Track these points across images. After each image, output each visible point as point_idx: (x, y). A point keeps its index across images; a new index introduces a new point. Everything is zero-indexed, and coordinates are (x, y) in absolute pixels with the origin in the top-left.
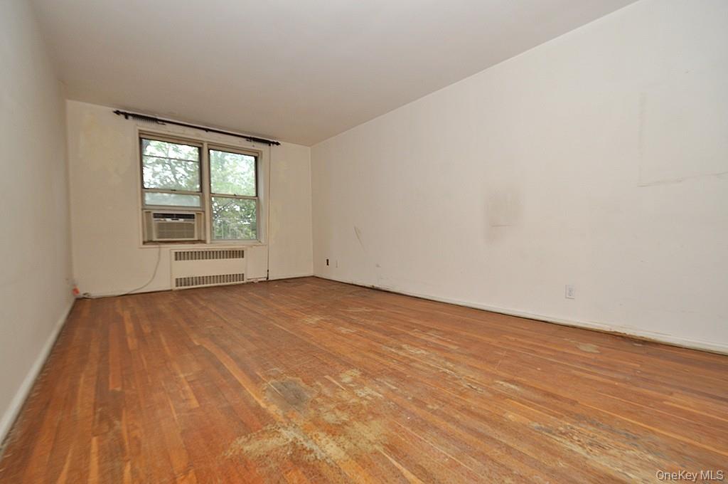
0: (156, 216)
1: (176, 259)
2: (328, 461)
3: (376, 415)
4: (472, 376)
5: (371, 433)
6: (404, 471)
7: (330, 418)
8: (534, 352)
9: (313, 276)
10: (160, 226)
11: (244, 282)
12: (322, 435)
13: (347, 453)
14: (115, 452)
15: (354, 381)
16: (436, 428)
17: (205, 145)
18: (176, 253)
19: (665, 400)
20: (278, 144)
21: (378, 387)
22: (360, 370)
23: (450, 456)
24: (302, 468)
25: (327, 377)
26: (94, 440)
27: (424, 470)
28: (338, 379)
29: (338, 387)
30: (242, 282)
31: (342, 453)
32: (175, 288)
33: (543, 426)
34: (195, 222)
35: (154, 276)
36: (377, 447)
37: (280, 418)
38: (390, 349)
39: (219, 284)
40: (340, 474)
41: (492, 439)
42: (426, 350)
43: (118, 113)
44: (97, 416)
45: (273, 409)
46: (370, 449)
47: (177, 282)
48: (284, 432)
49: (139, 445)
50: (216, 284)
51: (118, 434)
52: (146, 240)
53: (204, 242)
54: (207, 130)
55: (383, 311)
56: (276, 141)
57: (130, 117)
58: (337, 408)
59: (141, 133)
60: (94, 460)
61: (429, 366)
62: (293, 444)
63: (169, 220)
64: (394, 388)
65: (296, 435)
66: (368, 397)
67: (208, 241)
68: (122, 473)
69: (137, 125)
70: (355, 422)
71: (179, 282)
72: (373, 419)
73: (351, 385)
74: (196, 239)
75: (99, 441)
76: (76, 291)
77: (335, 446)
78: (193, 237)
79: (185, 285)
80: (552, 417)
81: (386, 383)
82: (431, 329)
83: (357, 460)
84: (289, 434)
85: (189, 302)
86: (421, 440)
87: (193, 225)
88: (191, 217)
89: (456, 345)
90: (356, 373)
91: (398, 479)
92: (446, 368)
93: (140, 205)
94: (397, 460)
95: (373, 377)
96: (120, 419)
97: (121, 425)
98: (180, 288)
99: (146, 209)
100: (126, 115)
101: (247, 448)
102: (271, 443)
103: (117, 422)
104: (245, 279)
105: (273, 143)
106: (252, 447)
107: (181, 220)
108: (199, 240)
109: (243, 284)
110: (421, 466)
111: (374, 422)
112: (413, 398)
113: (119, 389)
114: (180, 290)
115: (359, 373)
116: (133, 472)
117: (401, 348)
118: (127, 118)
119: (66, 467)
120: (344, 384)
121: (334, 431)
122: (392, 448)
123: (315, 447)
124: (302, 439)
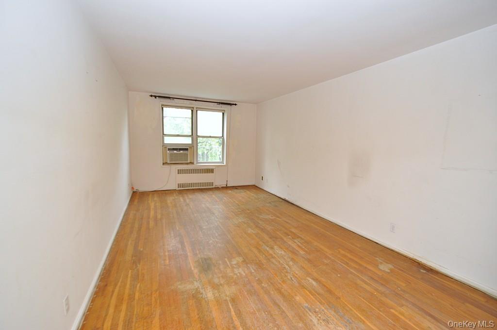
0: (169, 149)
1: (178, 173)
2: (206, 299)
3: (236, 284)
4: (297, 273)
5: (229, 291)
6: (232, 310)
7: (216, 281)
8: (347, 264)
9: (254, 185)
10: (171, 155)
11: (213, 187)
12: (209, 287)
13: (215, 298)
14: (136, 278)
15: (237, 264)
16: (258, 295)
17: (195, 108)
18: (178, 170)
19: (392, 308)
20: (236, 105)
21: (246, 269)
22: (243, 258)
23: (254, 309)
24: (195, 300)
25: (226, 259)
26: (130, 271)
27: (240, 312)
28: (230, 261)
29: (228, 266)
30: (212, 187)
31: (213, 297)
32: (177, 189)
33: (309, 306)
34: (189, 152)
35: (167, 182)
36: (227, 298)
37: (196, 276)
38: (266, 247)
39: (200, 188)
40: (208, 305)
41: (279, 306)
42: (285, 252)
43: (151, 96)
44: (132, 261)
45: (195, 271)
46: (225, 298)
47: (178, 186)
48: (195, 283)
49: (144, 277)
50: (198, 188)
51: (138, 270)
52: (164, 162)
53: (192, 163)
54: (196, 100)
55: (280, 220)
56: (234, 103)
57: (157, 98)
58: (222, 276)
59: (162, 105)
60: (129, 279)
61: (279, 262)
62: (197, 289)
63: (175, 152)
64: (253, 271)
65: (199, 285)
66: (238, 274)
67: (195, 163)
68: (136, 287)
69: (161, 101)
70: (225, 285)
71: (179, 185)
72: (234, 285)
73: (234, 266)
74: (189, 162)
75: (132, 272)
76: (133, 188)
77: (211, 294)
78: (187, 161)
79: (182, 187)
80: (318, 303)
81: (251, 268)
82: (298, 237)
83: (217, 301)
84: (197, 284)
85: (182, 200)
86: (247, 299)
87: (188, 154)
88: (187, 149)
89: (305, 251)
90: (240, 259)
91: (228, 313)
92: (287, 265)
93: (162, 144)
94: (232, 306)
95: (247, 264)
96: (140, 264)
97: (140, 267)
98: (180, 189)
99: (164, 146)
100: (155, 97)
101: (179, 287)
102: (189, 287)
103: (138, 265)
104: (214, 185)
105: (233, 104)
106: (181, 287)
107: (182, 151)
108: (190, 162)
109: (213, 188)
110: (240, 310)
111: (233, 287)
112: (259, 279)
113: (142, 249)
114: (180, 190)
115: (242, 260)
116: (140, 287)
117: (272, 248)
118: (156, 98)
119: (121, 280)
120: (231, 265)
121: (215, 287)
122: (233, 300)
123: (204, 292)
124: (200, 288)
